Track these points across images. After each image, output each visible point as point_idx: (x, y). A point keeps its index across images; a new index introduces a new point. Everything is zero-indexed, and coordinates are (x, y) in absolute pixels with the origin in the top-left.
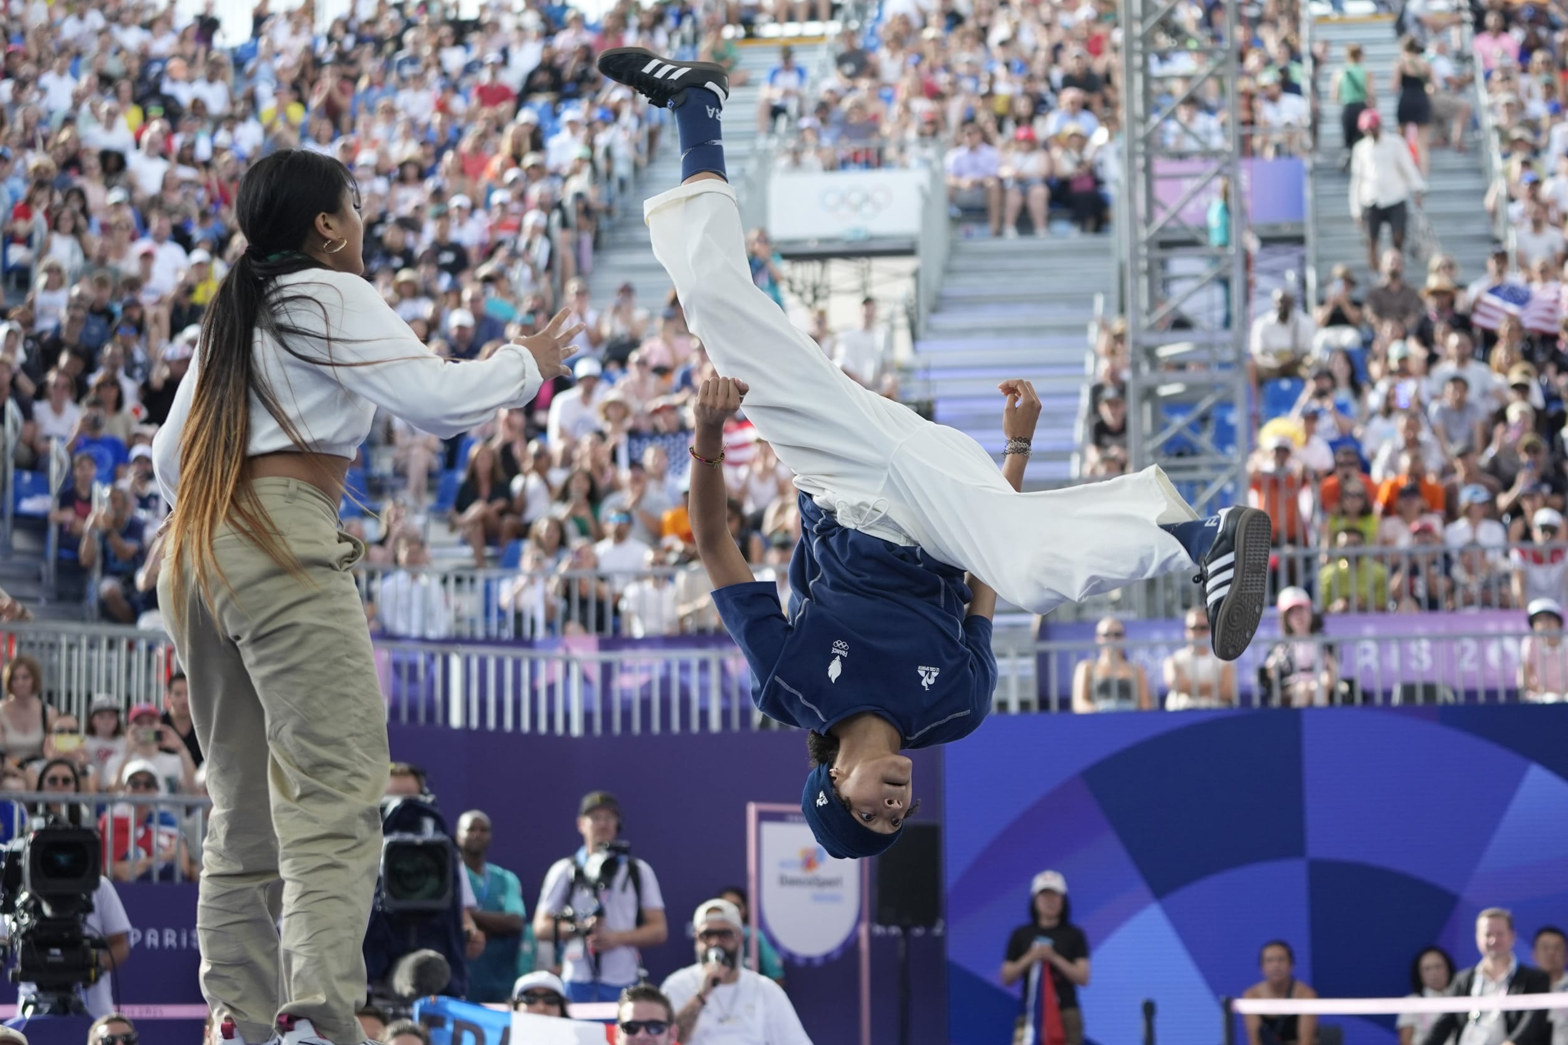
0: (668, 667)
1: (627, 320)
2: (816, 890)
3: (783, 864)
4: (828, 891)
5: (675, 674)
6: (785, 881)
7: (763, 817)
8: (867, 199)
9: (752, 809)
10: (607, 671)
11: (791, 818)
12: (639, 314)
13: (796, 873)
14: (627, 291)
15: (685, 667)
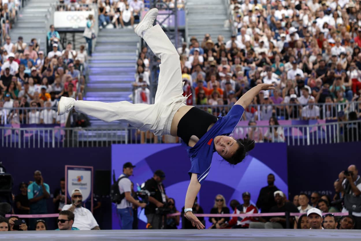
0: (37, 132)
1: (21, 46)
2: (81, 186)
3: (73, 180)
4: (83, 186)
5: (39, 133)
6: (73, 184)
7: (69, 168)
8: (78, 18)
9: (66, 167)
10: (22, 132)
11: (75, 169)
12: (24, 44)
13: (76, 182)
14: (20, 38)
15: (41, 132)
